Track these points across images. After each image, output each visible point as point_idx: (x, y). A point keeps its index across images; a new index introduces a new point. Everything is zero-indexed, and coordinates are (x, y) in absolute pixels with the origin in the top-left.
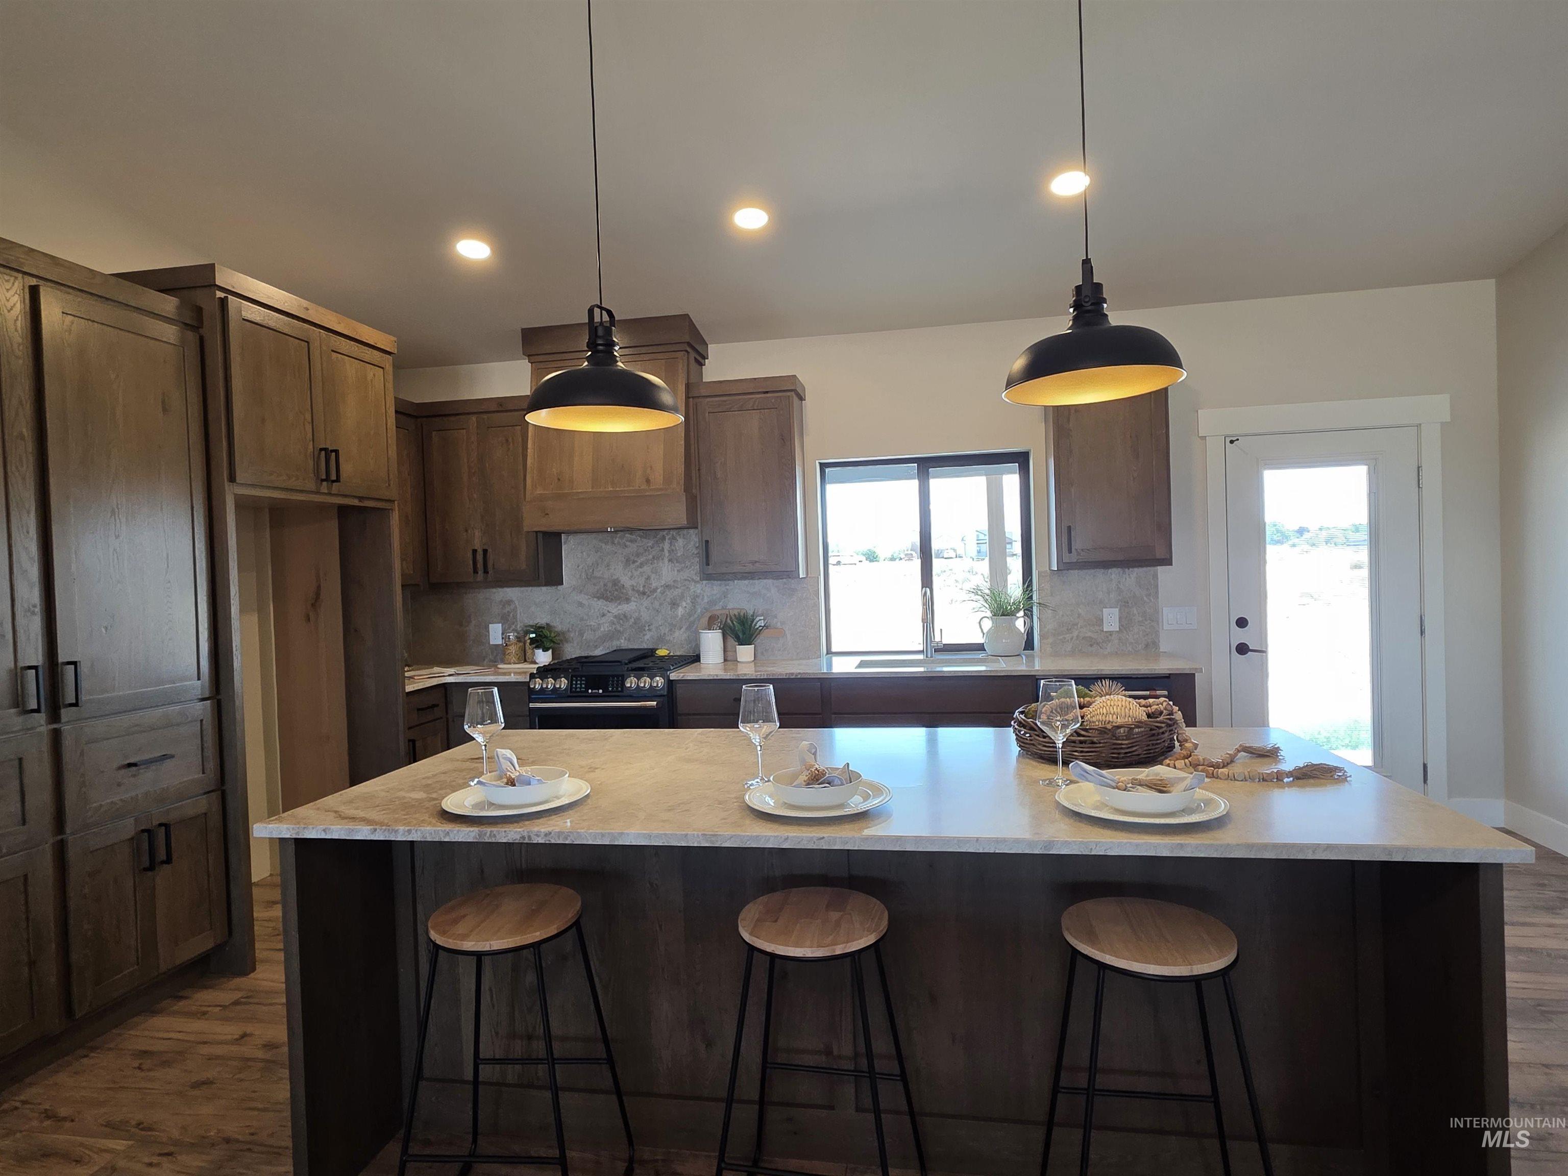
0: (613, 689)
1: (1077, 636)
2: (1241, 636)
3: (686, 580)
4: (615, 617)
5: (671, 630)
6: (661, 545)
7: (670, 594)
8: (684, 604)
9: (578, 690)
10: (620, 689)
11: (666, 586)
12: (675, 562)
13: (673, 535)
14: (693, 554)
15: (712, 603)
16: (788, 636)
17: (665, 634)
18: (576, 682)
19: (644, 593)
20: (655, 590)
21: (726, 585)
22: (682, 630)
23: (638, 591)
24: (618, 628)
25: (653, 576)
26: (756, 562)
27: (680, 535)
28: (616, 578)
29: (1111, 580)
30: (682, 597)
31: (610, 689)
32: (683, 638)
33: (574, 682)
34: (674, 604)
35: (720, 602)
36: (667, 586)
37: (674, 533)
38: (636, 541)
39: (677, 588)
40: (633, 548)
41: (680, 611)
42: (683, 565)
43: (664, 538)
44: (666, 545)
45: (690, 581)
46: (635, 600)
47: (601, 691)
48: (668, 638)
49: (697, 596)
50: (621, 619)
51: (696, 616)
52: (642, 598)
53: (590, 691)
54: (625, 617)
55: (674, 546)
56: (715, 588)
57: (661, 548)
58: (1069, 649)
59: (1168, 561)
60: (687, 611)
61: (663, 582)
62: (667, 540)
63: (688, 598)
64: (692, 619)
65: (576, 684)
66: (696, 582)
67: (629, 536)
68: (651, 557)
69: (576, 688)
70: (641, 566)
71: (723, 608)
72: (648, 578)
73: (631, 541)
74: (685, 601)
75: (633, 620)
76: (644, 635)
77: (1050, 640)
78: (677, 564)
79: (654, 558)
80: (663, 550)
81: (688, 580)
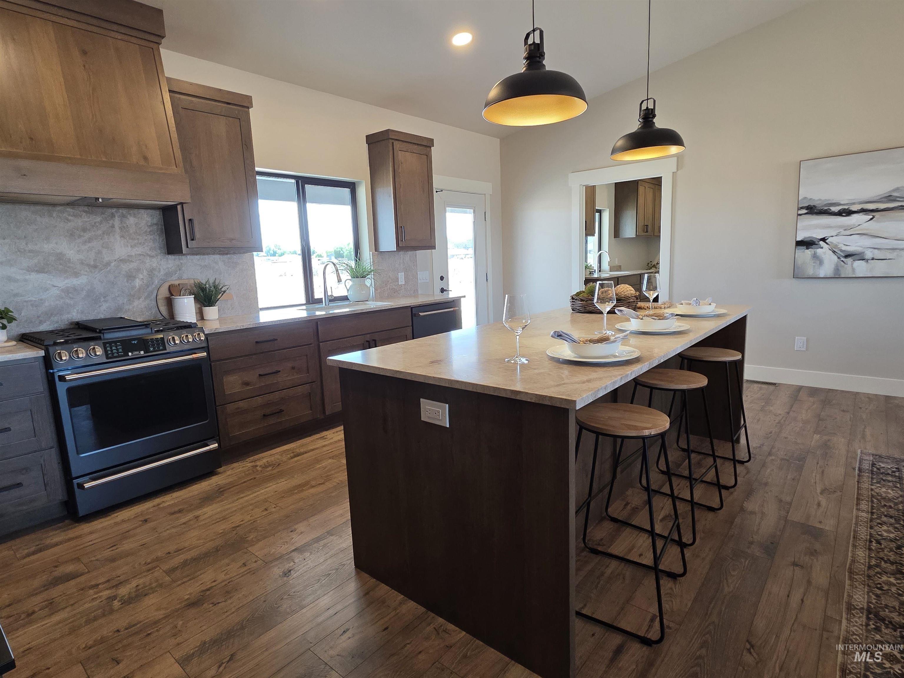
0: (154, 348)
1: (389, 288)
2: (442, 284)
3: (140, 255)
4: (62, 290)
5: (129, 300)
6: (111, 222)
7: (125, 267)
8: (141, 276)
9: (116, 355)
10: (161, 348)
11: (120, 260)
12: (128, 238)
13: (122, 213)
14: (146, 231)
15: (169, 274)
16: (235, 298)
17: (124, 303)
18: (111, 348)
19: (95, 267)
20: (108, 264)
21: (180, 260)
22: (141, 299)
23: (88, 265)
24: (68, 301)
25: (104, 251)
26: (233, 239)
27: (130, 214)
28: (58, 251)
29: (401, 258)
30: (138, 270)
31: (152, 349)
32: (143, 306)
33: (108, 349)
34: (130, 277)
35: (176, 273)
36: (122, 261)
37: (124, 211)
38: (81, 216)
39: (131, 261)
40: (79, 222)
41: (138, 283)
42: (136, 241)
43: (113, 216)
44: (117, 222)
45: (145, 256)
46: (86, 273)
47: (142, 352)
48: (127, 307)
49: (154, 269)
50: (71, 293)
51: (154, 286)
52: (93, 271)
53: (130, 354)
54: (75, 290)
55: (125, 223)
56: (170, 262)
57: (110, 225)
58: (386, 295)
59: (434, 247)
60: (145, 282)
61: (117, 257)
62: (117, 217)
63: (144, 271)
64: (150, 288)
65: (112, 351)
66: (152, 257)
67: (72, 210)
68: (100, 232)
69: (113, 354)
70: (90, 240)
71: (179, 279)
72: (99, 252)
73: (75, 216)
74: (142, 274)
75: (84, 293)
76: (100, 306)
77: (379, 291)
78: (131, 241)
79: (103, 234)
80: (113, 226)
81: (143, 255)
